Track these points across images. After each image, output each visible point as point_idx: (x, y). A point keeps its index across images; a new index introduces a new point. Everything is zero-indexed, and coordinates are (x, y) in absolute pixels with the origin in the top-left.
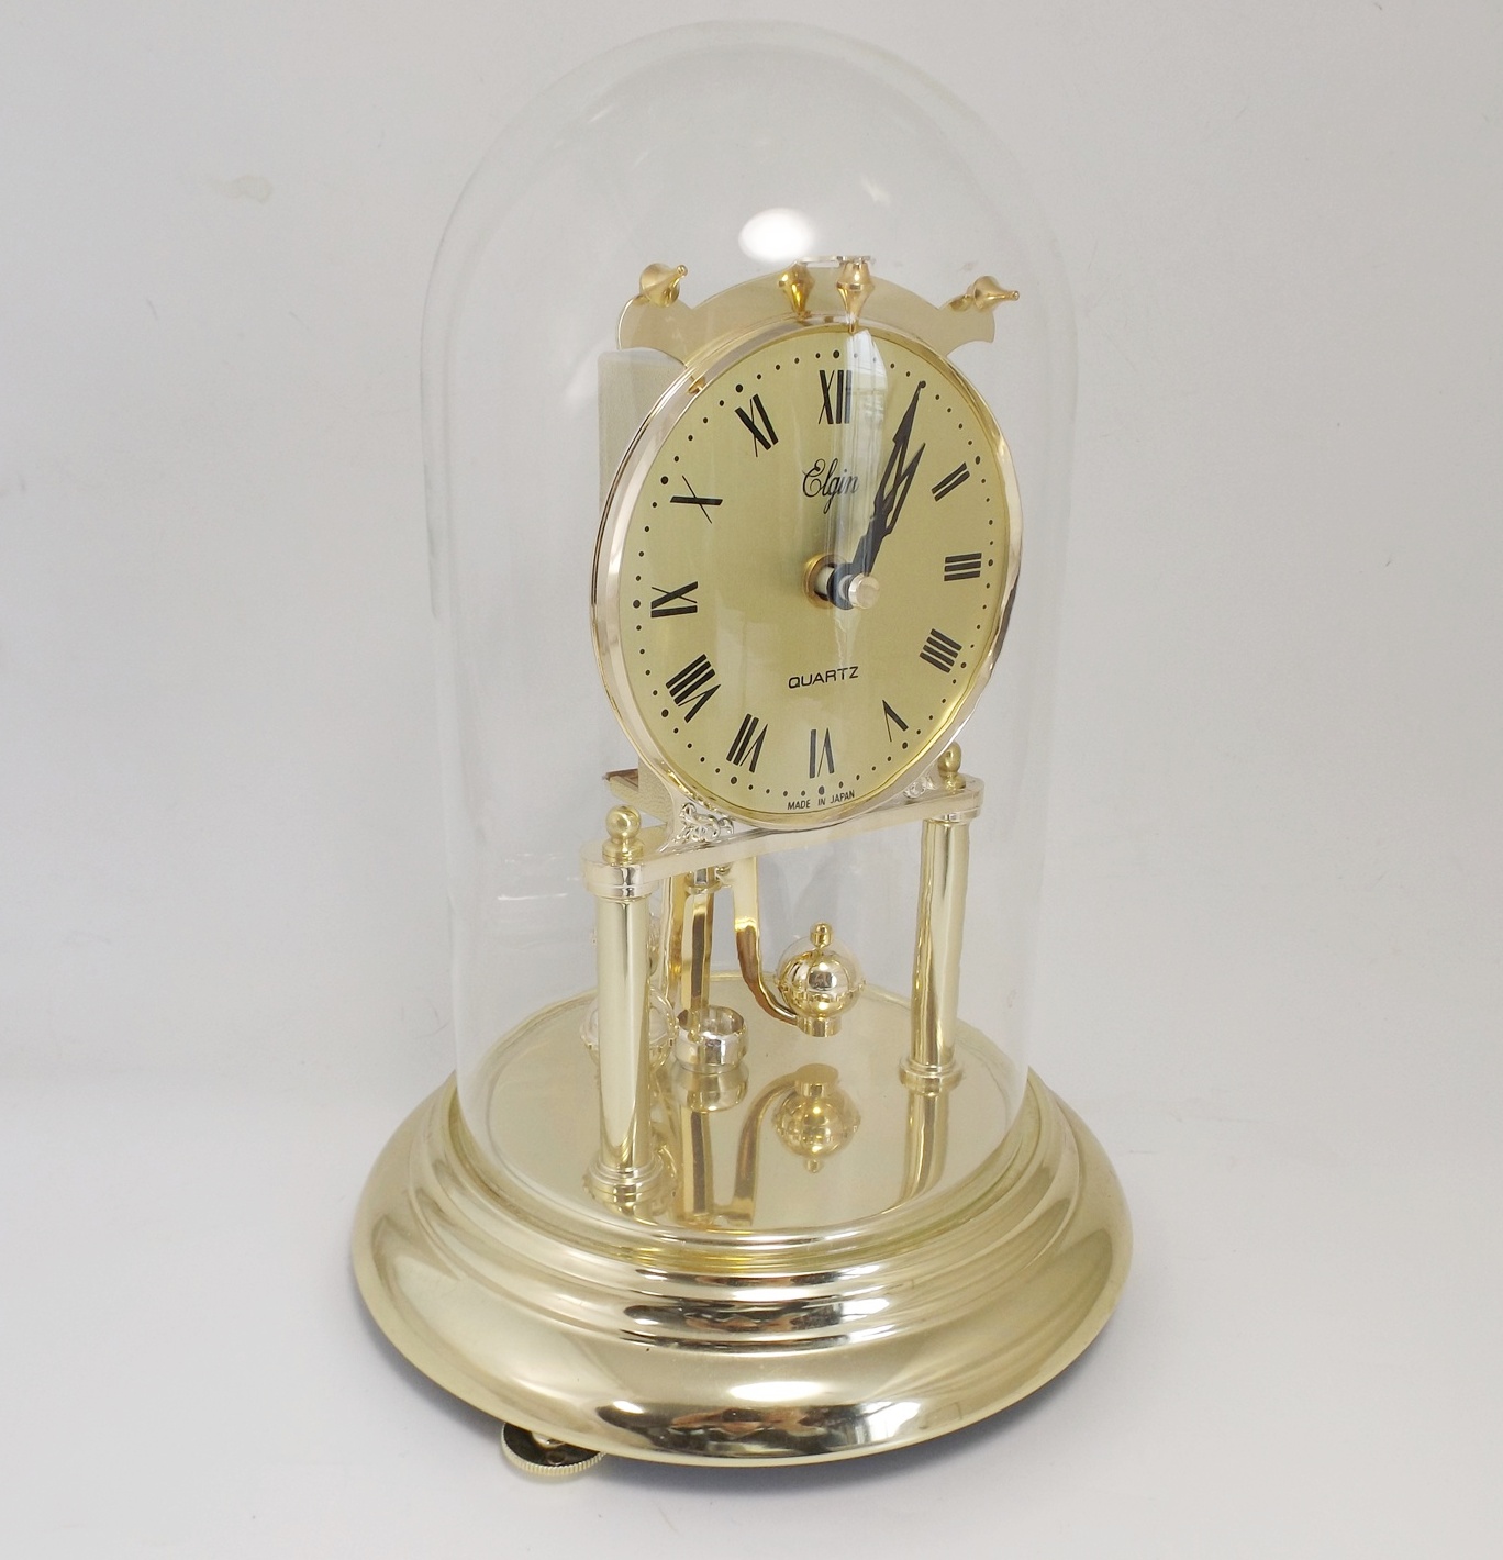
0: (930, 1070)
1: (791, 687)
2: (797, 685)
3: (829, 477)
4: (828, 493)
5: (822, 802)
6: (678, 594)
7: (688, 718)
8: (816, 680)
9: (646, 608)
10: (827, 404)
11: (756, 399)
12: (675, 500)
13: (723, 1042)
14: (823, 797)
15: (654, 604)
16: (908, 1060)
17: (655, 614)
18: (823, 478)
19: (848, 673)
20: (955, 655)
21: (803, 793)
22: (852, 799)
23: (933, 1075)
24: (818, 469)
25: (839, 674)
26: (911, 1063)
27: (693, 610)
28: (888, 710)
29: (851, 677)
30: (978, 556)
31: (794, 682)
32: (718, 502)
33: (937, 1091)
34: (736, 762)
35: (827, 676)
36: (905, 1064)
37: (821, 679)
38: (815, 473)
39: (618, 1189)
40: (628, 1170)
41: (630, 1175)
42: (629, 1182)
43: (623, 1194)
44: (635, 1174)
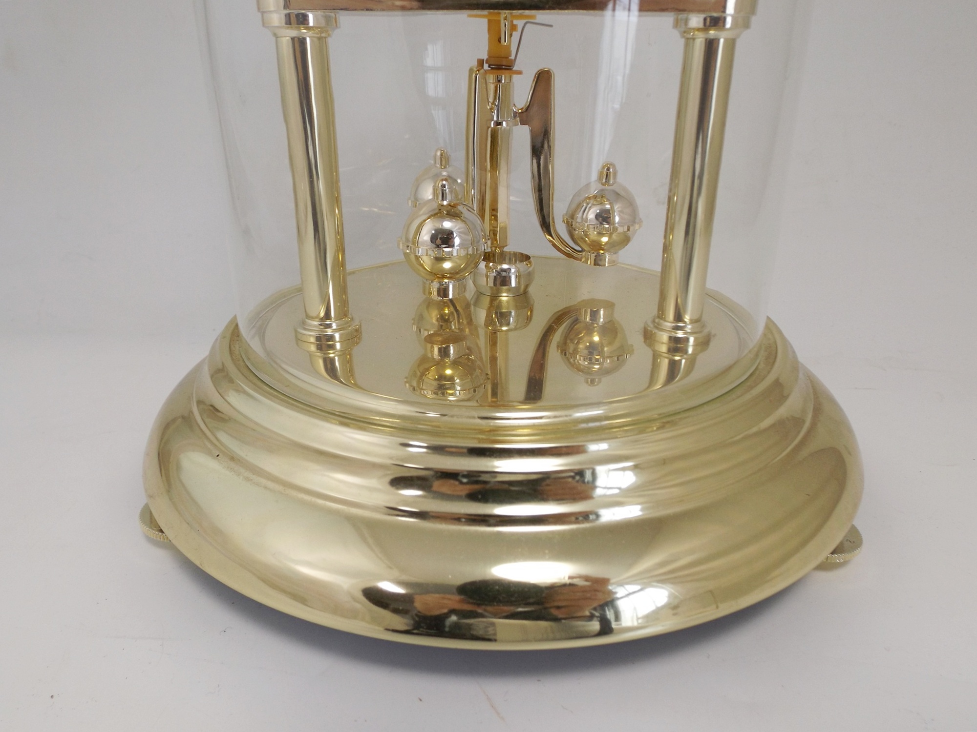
0: (678, 328)
13: (513, 270)
23: (680, 334)
36: (651, 326)
39: (318, 339)
40: (328, 322)
41: (329, 326)
42: (329, 332)
43: (324, 343)
44: (334, 326)
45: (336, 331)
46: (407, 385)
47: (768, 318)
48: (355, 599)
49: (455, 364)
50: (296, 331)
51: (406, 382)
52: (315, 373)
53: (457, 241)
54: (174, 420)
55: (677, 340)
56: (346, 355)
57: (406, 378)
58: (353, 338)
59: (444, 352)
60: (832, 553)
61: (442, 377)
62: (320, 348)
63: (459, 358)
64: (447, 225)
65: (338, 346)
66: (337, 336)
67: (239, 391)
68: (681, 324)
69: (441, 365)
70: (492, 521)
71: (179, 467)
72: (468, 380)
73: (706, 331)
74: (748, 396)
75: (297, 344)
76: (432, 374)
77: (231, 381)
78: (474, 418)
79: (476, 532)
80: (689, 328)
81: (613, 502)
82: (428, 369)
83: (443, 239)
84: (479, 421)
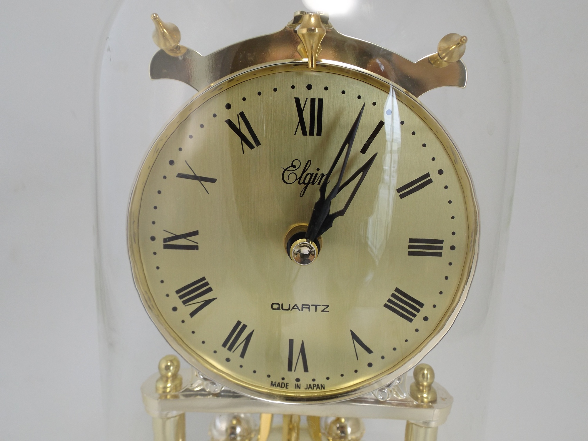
1: (273, 309)
2: (278, 309)
3: (304, 171)
4: (304, 183)
5: (298, 386)
6: (185, 236)
7: (192, 314)
8: (293, 308)
9: (159, 242)
11: (242, 114)
12: (180, 176)
14: (299, 383)
15: (165, 240)
17: (166, 247)
18: (299, 172)
19: (320, 309)
20: (418, 311)
21: (283, 379)
22: (323, 390)
24: (294, 167)
25: (312, 308)
27: (196, 248)
28: (354, 336)
29: (323, 311)
30: (441, 242)
31: (275, 306)
32: (213, 181)
34: (230, 348)
35: (303, 308)
37: (298, 308)
38: (292, 169)
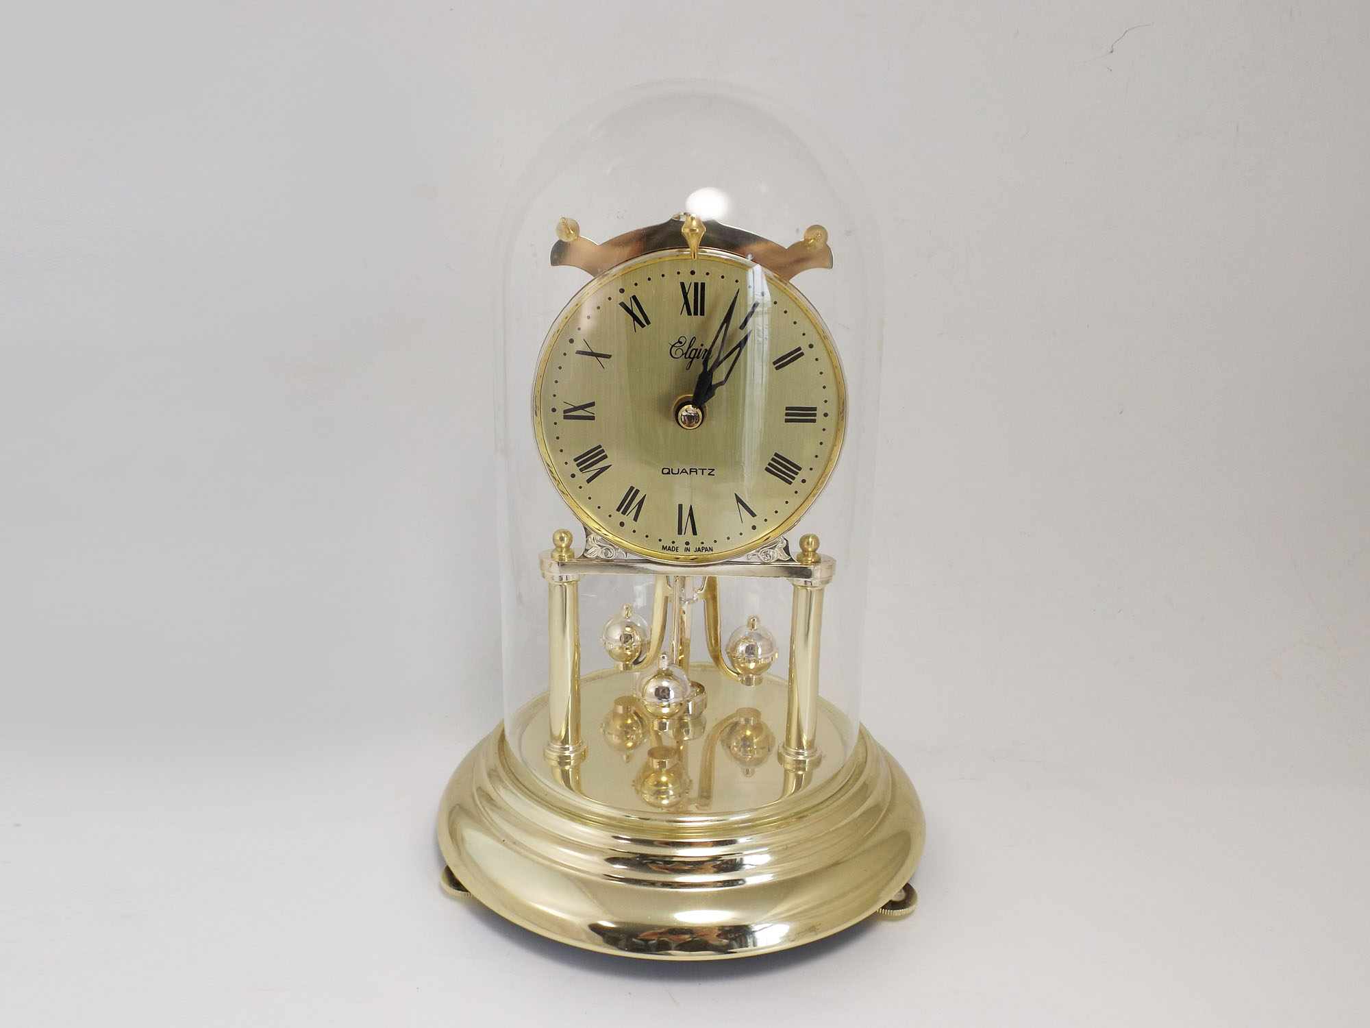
0: (798, 754)
1: (663, 473)
2: (668, 473)
3: (690, 347)
4: (689, 357)
5: (687, 550)
6: (583, 407)
7: (589, 481)
8: (682, 472)
9: (560, 413)
10: (686, 302)
11: (634, 298)
12: (579, 353)
14: (688, 547)
15: (565, 411)
16: (783, 747)
17: (566, 417)
18: (685, 348)
19: (706, 472)
20: (796, 474)
21: (673, 542)
22: (711, 553)
23: (801, 758)
24: (681, 343)
25: (700, 472)
26: (786, 749)
27: (592, 418)
28: (739, 500)
29: (709, 474)
30: (815, 410)
31: (666, 471)
32: (608, 357)
33: (804, 770)
34: (624, 513)
35: (691, 472)
36: (781, 750)
37: (686, 472)
38: (678, 345)
39: (560, 757)
40: (567, 746)
41: (568, 749)
42: (567, 753)
43: (563, 760)
44: (571, 749)
45: (572, 752)
46: (633, 788)
47: (861, 723)
48: (584, 930)
49: (668, 772)
50: (544, 752)
51: (633, 786)
52: (555, 781)
53: (672, 694)
54: (454, 807)
55: (799, 762)
56: (577, 768)
57: (634, 781)
58: (582, 757)
59: (662, 764)
60: (882, 908)
61: (659, 784)
62: (560, 763)
63: (673, 767)
64: (665, 684)
65: (572, 762)
66: (572, 755)
67: (506, 787)
68: (801, 751)
69: (658, 773)
70: (676, 885)
71: (463, 839)
72: (678, 785)
73: (817, 755)
74: (839, 802)
75: (545, 760)
76: (651, 782)
77: (501, 780)
78: (663, 821)
79: (664, 891)
80: (806, 753)
81: (753, 874)
82: (648, 777)
83: (662, 694)
84: (666, 823)
